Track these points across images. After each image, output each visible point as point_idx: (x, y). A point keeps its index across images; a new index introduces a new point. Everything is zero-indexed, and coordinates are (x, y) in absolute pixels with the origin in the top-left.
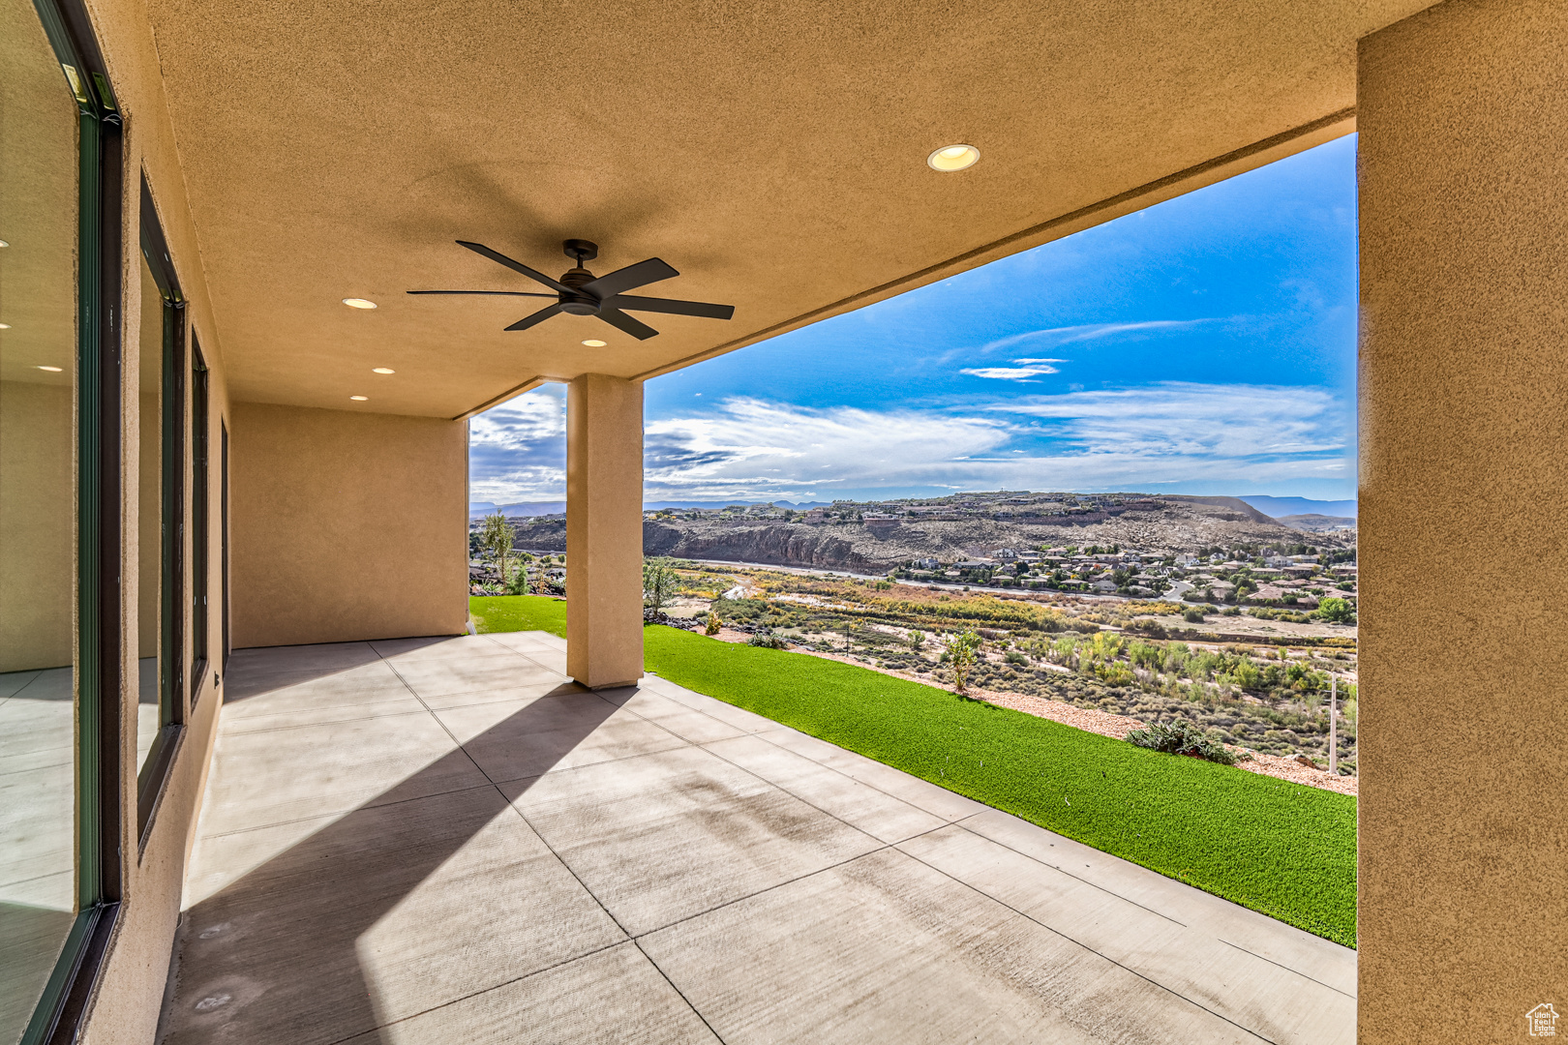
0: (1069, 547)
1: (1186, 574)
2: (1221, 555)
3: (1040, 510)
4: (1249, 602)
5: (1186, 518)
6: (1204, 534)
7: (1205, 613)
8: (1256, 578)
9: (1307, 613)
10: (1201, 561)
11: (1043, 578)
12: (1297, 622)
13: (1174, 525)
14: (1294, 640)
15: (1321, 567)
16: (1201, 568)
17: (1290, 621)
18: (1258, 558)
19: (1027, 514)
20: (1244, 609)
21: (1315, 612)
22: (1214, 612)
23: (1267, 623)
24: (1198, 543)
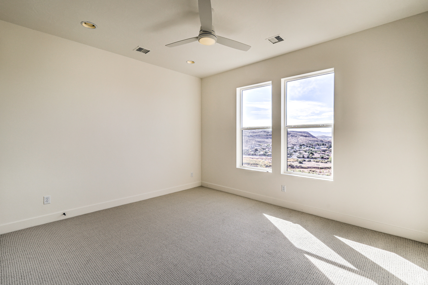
0: (268, 144)
1: (297, 151)
2: (305, 146)
3: (260, 134)
4: (312, 158)
5: (296, 136)
6: (300, 141)
7: (303, 161)
8: (313, 152)
9: (326, 160)
10: (300, 148)
11: (262, 153)
12: (324, 163)
13: (293, 138)
14: (324, 167)
15: (328, 149)
16: (300, 149)
17: (323, 162)
18: (313, 147)
19: (256, 136)
20: (312, 160)
21: (328, 160)
22: (305, 161)
23: (317, 163)
24: (299, 143)
